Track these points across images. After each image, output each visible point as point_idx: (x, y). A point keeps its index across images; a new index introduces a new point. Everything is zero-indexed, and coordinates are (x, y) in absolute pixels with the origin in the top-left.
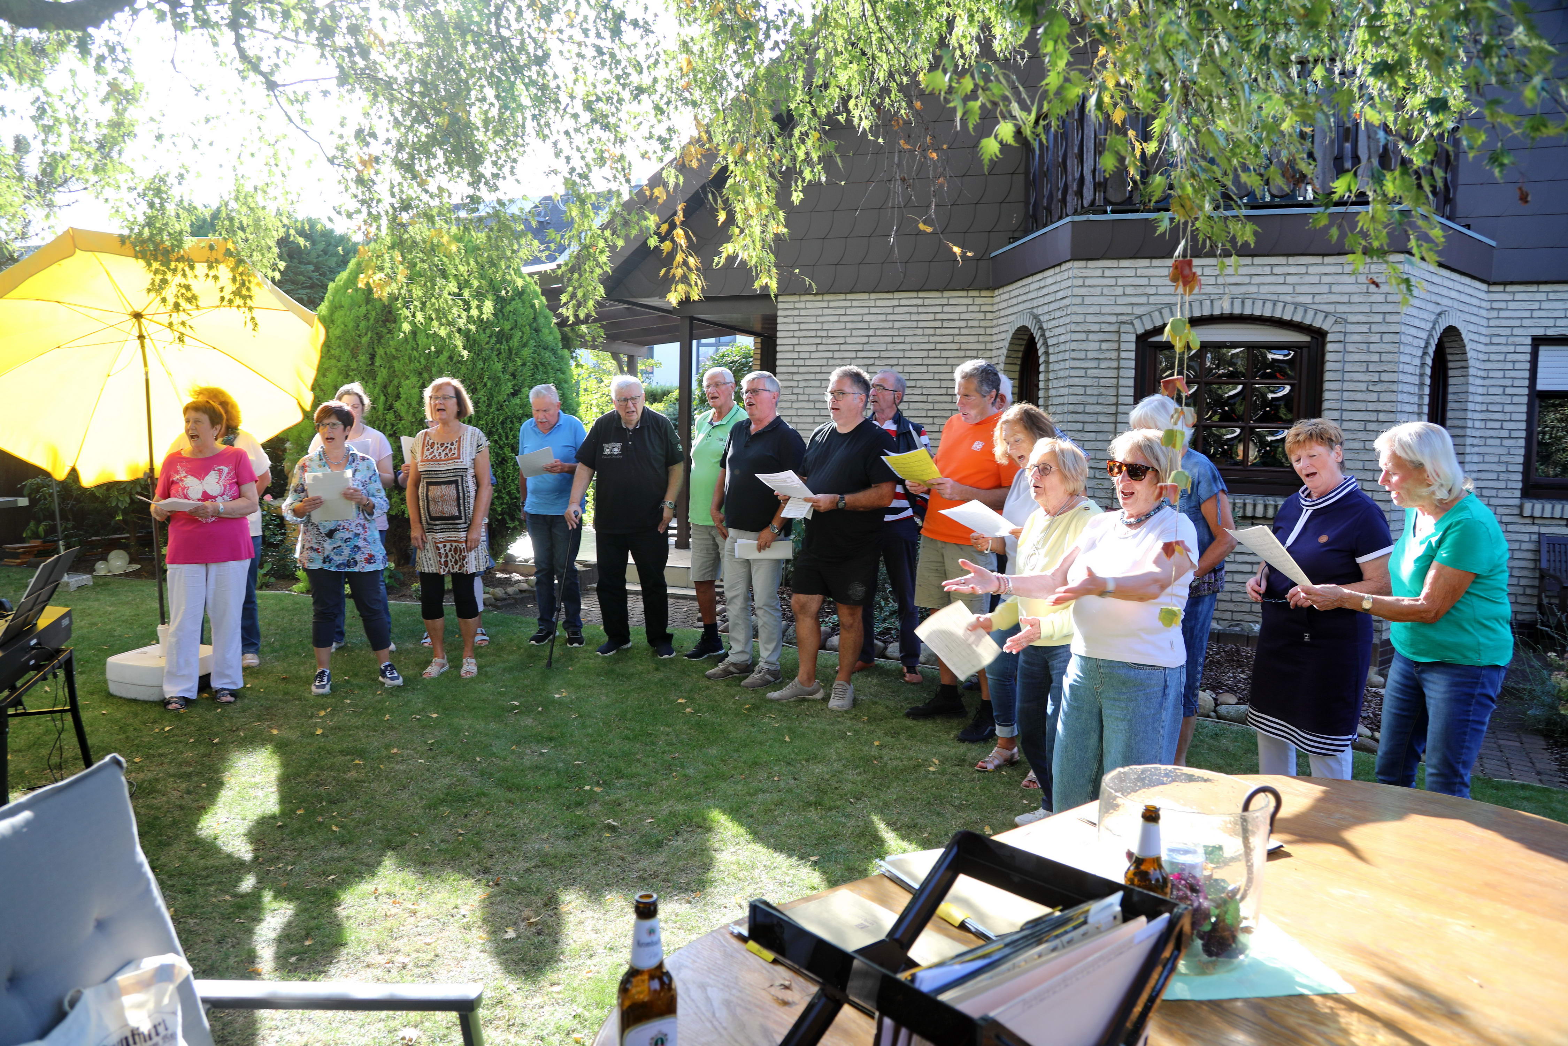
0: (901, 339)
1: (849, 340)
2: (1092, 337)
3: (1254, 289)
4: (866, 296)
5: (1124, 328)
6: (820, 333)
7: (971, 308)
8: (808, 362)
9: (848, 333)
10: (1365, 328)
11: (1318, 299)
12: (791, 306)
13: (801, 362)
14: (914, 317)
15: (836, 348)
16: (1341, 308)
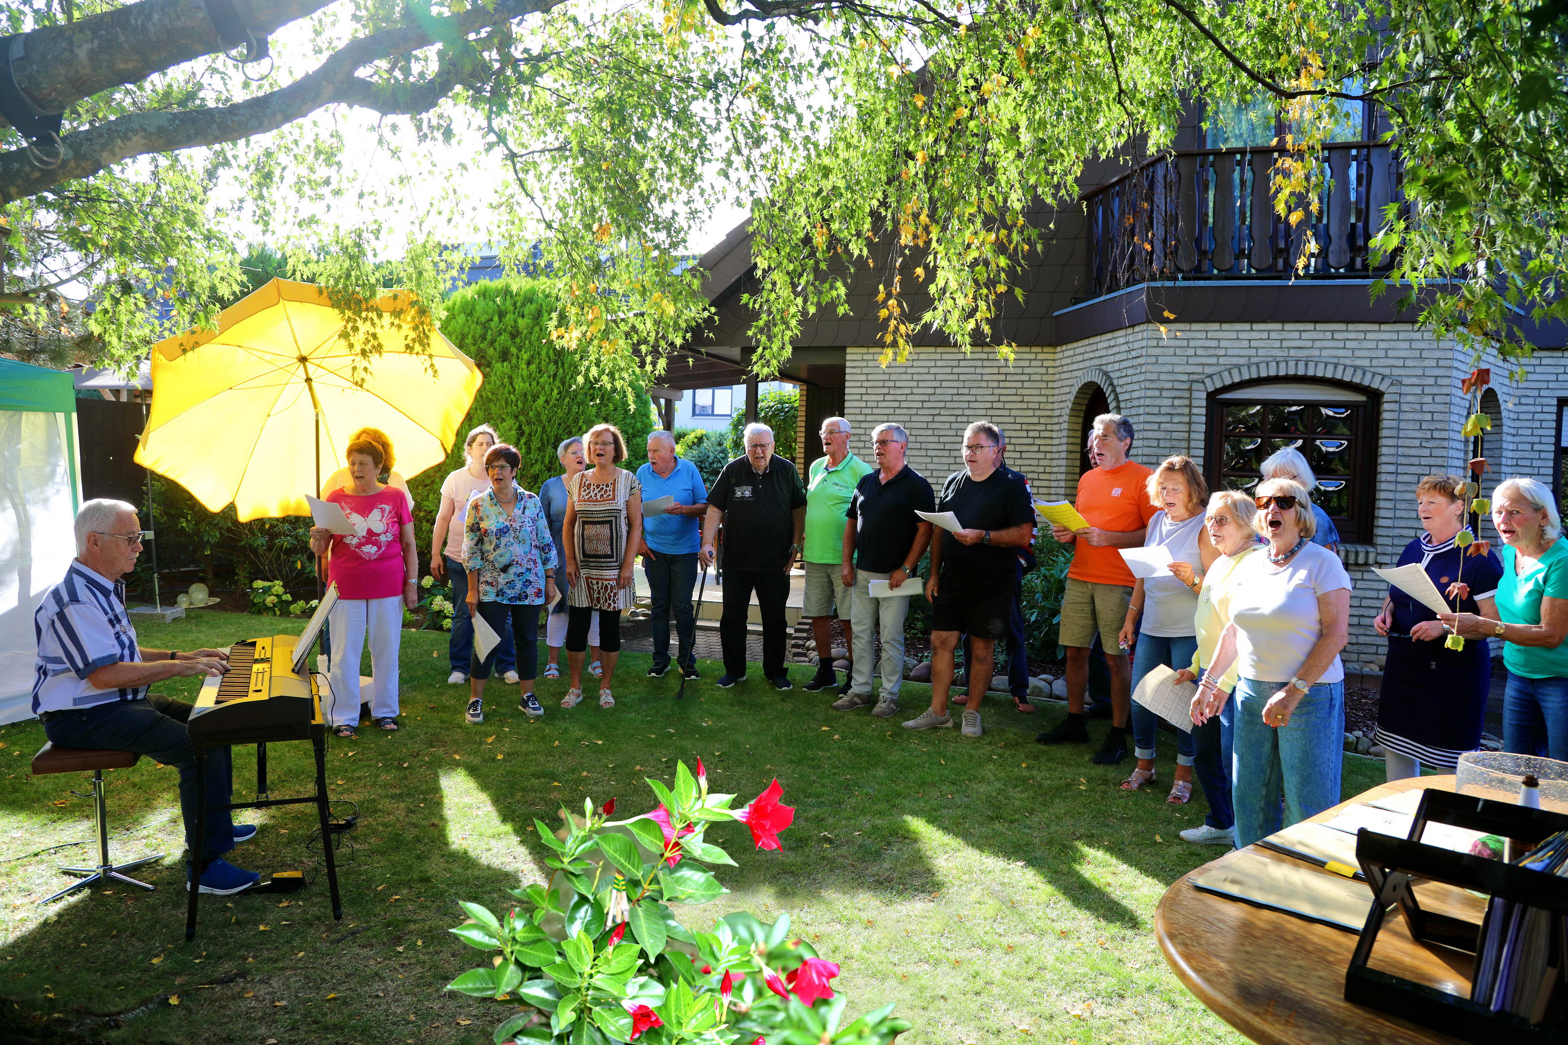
0: (966, 391)
1: (915, 391)
2: (1164, 393)
3: (1316, 353)
4: (932, 349)
5: (1195, 386)
6: (887, 384)
7: (1034, 363)
8: (875, 411)
9: (915, 384)
10: (1418, 390)
11: (1375, 362)
12: (859, 357)
13: (869, 411)
14: (979, 371)
15: (903, 398)
16: (1396, 372)
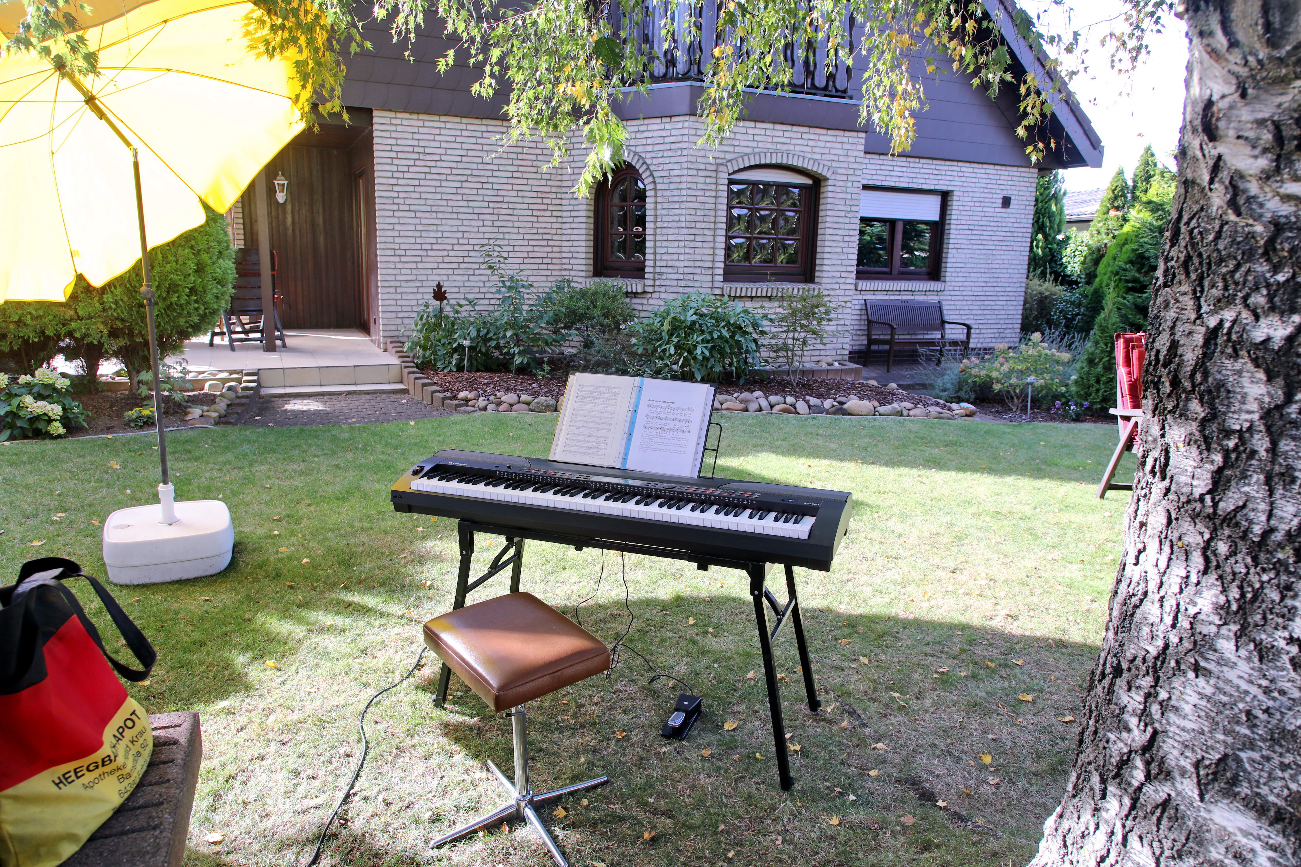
0: (490, 161)
1: (444, 158)
2: (701, 173)
3: (792, 147)
4: (458, 120)
5: (721, 168)
6: (416, 150)
8: (407, 175)
9: (443, 151)
10: (844, 178)
11: (824, 157)
12: (386, 121)
13: (401, 175)
15: (433, 164)
16: (835, 164)
